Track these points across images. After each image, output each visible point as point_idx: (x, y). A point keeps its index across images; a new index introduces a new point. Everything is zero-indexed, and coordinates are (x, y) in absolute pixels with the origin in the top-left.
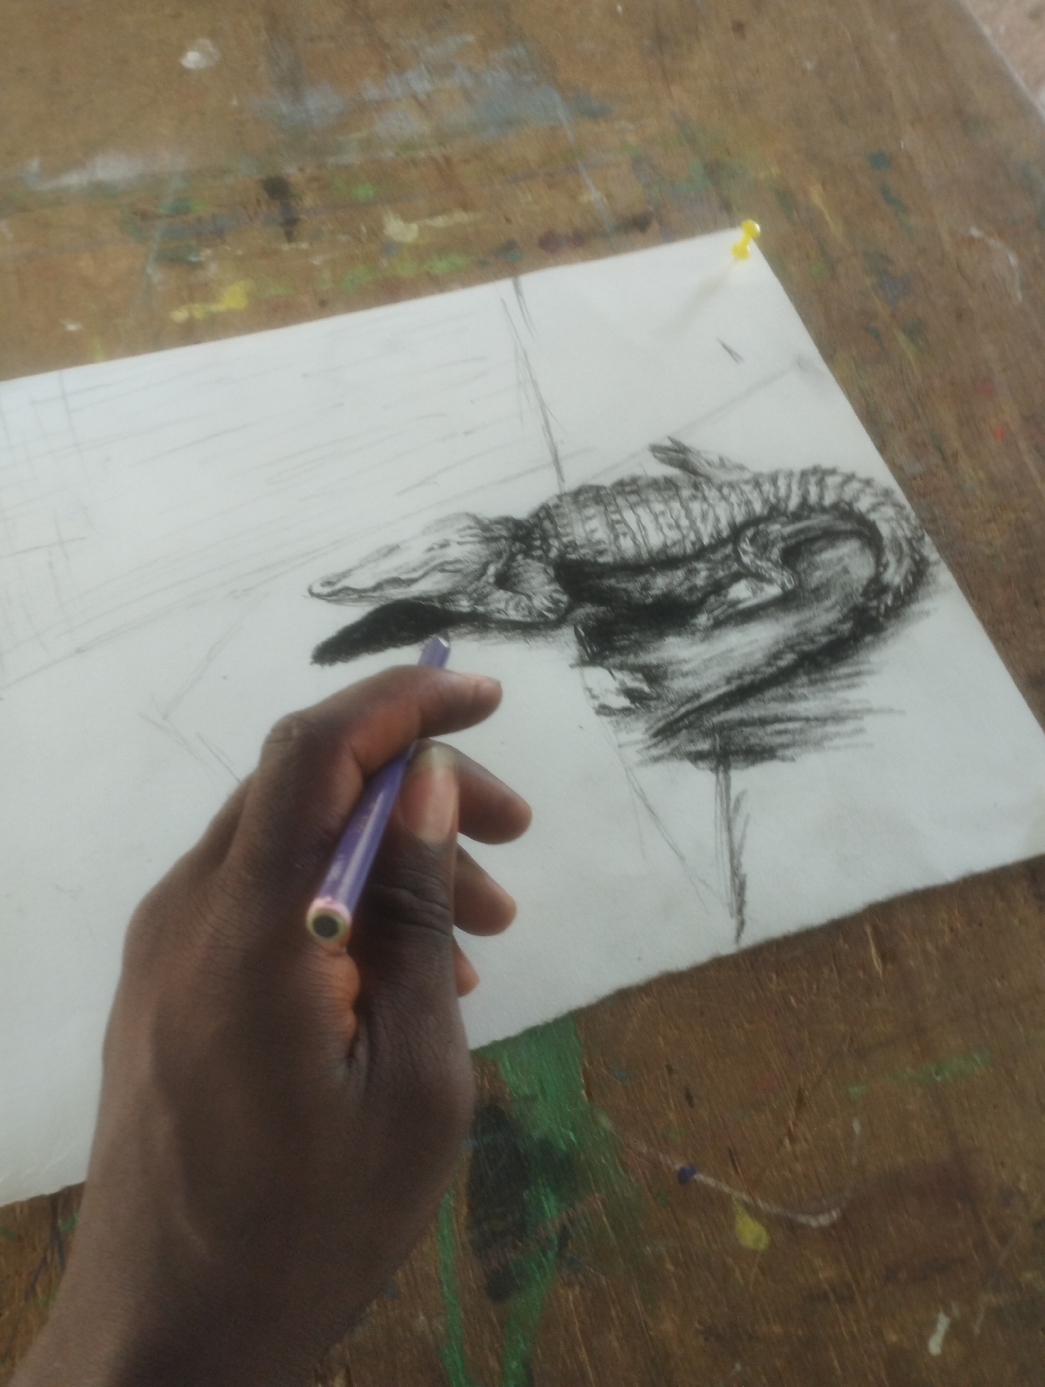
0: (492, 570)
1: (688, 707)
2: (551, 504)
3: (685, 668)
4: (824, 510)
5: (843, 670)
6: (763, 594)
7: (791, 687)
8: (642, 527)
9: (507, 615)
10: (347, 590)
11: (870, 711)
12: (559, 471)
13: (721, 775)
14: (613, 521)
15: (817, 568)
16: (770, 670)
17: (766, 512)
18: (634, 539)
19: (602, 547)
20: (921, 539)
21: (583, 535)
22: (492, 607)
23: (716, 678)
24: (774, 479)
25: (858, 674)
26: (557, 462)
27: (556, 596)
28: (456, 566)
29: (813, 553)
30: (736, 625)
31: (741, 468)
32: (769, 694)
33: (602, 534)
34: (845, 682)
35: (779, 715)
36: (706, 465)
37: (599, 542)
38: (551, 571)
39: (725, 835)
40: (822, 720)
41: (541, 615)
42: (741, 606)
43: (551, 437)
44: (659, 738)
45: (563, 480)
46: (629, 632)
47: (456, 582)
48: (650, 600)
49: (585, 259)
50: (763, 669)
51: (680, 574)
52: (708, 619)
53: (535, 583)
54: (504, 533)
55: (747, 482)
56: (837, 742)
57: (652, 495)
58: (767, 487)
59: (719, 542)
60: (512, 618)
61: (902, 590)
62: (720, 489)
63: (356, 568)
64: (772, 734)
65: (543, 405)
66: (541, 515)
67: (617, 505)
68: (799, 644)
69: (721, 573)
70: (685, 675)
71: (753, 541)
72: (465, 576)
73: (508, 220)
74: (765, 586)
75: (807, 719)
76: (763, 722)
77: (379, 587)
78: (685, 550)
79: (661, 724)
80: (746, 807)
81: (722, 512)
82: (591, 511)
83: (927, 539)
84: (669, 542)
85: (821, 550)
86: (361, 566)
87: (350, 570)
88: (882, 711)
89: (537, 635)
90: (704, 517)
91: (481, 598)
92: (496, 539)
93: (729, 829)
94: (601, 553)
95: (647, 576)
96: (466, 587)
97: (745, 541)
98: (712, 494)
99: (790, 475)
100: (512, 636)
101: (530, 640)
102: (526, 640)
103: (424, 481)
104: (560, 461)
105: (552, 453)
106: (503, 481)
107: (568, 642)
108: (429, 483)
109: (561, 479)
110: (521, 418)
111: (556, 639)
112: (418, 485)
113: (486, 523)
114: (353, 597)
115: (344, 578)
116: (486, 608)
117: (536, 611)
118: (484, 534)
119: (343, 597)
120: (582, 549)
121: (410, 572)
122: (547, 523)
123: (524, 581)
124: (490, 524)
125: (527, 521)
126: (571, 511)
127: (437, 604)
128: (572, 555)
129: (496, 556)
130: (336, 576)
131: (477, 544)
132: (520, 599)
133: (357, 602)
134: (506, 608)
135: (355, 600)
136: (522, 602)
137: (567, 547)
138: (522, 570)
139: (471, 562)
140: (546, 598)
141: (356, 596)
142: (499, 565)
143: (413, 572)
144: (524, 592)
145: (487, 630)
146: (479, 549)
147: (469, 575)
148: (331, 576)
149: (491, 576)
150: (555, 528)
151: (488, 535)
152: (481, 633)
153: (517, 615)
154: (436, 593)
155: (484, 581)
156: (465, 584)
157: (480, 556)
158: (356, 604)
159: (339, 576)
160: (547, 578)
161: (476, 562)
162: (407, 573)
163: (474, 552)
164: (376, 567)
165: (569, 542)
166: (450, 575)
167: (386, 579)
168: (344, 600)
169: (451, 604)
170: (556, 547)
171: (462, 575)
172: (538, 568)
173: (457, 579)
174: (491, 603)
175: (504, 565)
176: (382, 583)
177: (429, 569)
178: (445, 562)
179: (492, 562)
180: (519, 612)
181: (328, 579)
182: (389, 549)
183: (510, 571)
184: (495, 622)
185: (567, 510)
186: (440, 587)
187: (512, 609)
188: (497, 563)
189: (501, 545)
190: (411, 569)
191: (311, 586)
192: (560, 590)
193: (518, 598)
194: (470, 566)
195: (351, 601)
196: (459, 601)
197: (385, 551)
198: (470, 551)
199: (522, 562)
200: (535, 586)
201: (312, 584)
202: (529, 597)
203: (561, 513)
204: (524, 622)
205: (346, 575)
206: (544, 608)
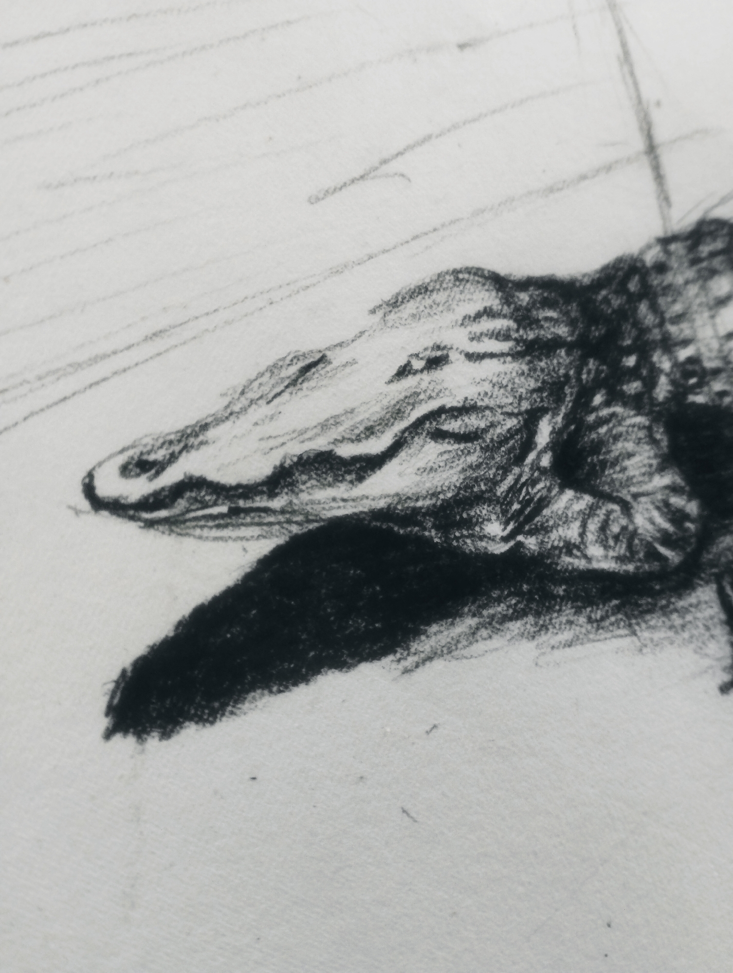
0: (544, 433)
9: (585, 557)
10: (194, 486)
12: (658, 174)
22: (555, 537)
26: (652, 150)
27: (677, 501)
28: (466, 419)
41: (652, 555)
45: (667, 201)
47: (471, 467)
53: (633, 467)
54: (562, 331)
60: (595, 565)
66: (632, 287)
72: (491, 449)
82: (723, 285)
86: (229, 415)
87: (205, 427)
91: (529, 513)
92: (547, 347)
96: (495, 483)
100: (603, 619)
101: (638, 624)
102: (630, 625)
103: (376, 169)
104: (659, 151)
105: (641, 129)
106: (551, 190)
107: (710, 623)
108: (387, 176)
109: (665, 199)
110: (574, 27)
111: (689, 617)
112: (362, 177)
113: (524, 304)
114: (215, 510)
115: (186, 448)
116: (542, 542)
117: (642, 544)
118: (521, 332)
119: (188, 511)
120: (714, 379)
121: (359, 435)
122: (643, 308)
123: (614, 464)
124: (533, 304)
125: (606, 300)
126: (687, 282)
127: (433, 533)
128: (697, 394)
129: (550, 395)
130: (163, 444)
131: (509, 359)
132: (609, 513)
133: (226, 526)
134: (582, 538)
135: (221, 521)
136: (613, 521)
137: (687, 375)
138: (606, 433)
139: (499, 411)
140: (658, 508)
141: (224, 509)
142: (559, 419)
143: (367, 437)
144: (615, 494)
145: (550, 603)
146: (514, 374)
147: (499, 448)
148: (148, 440)
149: (544, 451)
150: (661, 324)
151: (531, 336)
152: (538, 614)
153: (606, 557)
154: (428, 502)
155: (532, 464)
156: (492, 472)
157: (517, 395)
158: (225, 533)
159: (171, 442)
160: (656, 456)
161: (509, 409)
162: (352, 441)
163: (504, 383)
164: (272, 418)
165: (691, 360)
166: (456, 446)
167: (300, 457)
168: (190, 520)
169: (465, 532)
170: (667, 375)
171: (482, 448)
172: (636, 429)
173: (473, 459)
174: (552, 527)
175: (569, 418)
176: (291, 467)
177: (406, 429)
178: (442, 410)
179: (543, 411)
180: (610, 547)
181: (142, 454)
182: (301, 364)
183: (583, 437)
184: (564, 581)
185: (680, 280)
186: (435, 482)
187: (596, 541)
188: (555, 414)
189: (559, 363)
190: (362, 428)
191: (90, 475)
192: (683, 484)
193: (604, 511)
194: (499, 423)
195: (211, 524)
196: (482, 523)
197: (294, 369)
198: (495, 380)
199: (605, 412)
200: (634, 476)
201: (94, 469)
202: (626, 508)
203: (669, 286)
204: (622, 575)
205: (192, 440)
206: (658, 535)
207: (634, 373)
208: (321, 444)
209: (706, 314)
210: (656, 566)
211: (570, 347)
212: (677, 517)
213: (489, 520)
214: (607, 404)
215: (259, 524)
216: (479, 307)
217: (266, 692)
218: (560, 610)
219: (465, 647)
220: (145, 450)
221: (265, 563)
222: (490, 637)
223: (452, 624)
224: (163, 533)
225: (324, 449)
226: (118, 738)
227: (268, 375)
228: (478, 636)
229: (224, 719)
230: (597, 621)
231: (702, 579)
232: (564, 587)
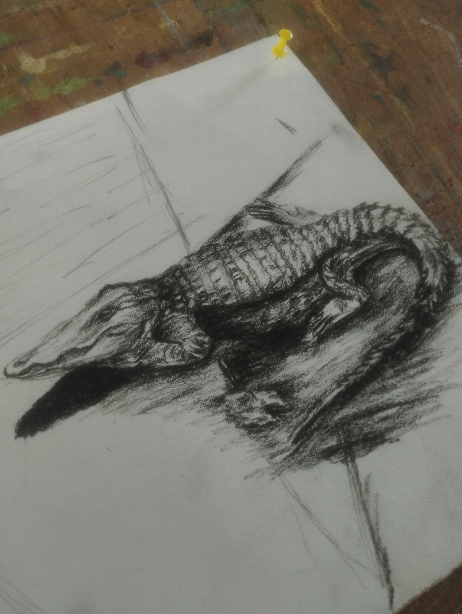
0: (148, 327)
1: (315, 411)
2: (182, 264)
3: (306, 379)
4: (375, 236)
5: (416, 359)
6: (348, 309)
7: (383, 380)
8: (253, 272)
9: (166, 362)
10: (35, 366)
11: (441, 388)
12: (184, 236)
13: (350, 465)
14: (230, 269)
15: (381, 282)
16: (366, 369)
17: (336, 244)
18: (248, 281)
19: (227, 292)
20: (446, 248)
21: (211, 285)
22: (154, 358)
23: (329, 383)
24: (336, 218)
25: (426, 360)
26: (180, 229)
27: (200, 338)
28: (119, 329)
29: (375, 271)
30: (334, 337)
31: (312, 213)
32: (369, 389)
33: (224, 282)
34: (419, 369)
35: (381, 405)
36: (288, 216)
37: (223, 289)
38: (192, 319)
39: (363, 518)
40: (411, 403)
41: (191, 357)
42: (335, 321)
43: (173, 210)
44: (299, 443)
45: (188, 244)
46: (260, 359)
47: (122, 342)
48: (269, 329)
49: (172, 70)
50: (361, 369)
51: (286, 303)
52: (314, 337)
53: (182, 331)
54: (152, 294)
55: (318, 223)
56: (425, 419)
57: (255, 245)
58: (332, 225)
59: (309, 273)
60: (170, 364)
61: (441, 289)
62: (300, 232)
63: (40, 346)
64: (378, 422)
65: (162, 187)
66: (177, 274)
67: (231, 257)
68: (381, 344)
69: (315, 298)
70: (307, 385)
71: (332, 268)
73: (112, 48)
74: (347, 301)
75: (400, 404)
76: (370, 413)
77: (61, 358)
78: (286, 285)
79: (297, 431)
80: (373, 489)
81: (305, 249)
82: (213, 265)
83: (450, 248)
84: (274, 280)
85: (380, 267)
86: (44, 343)
87: (36, 349)
88: (450, 387)
89: (192, 375)
90: (294, 255)
91: (144, 353)
92: (148, 300)
93: (366, 510)
94: (227, 297)
95: (264, 310)
96: (131, 346)
97: (326, 269)
98: (295, 236)
99: (347, 213)
100: (173, 380)
101: (187, 380)
102: (184, 381)
103: (83, 263)
104: (183, 229)
105: (176, 224)
106: (144, 252)
107: (216, 375)
108: (87, 264)
109: (187, 243)
110: (148, 199)
111: (207, 375)
112: (79, 266)
113: (137, 289)
114: (42, 371)
115: (32, 356)
116: (149, 360)
117: (187, 355)
118: (137, 298)
119: (34, 373)
120: (212, 296)
121: (84, 341)
122: (182, 280)
123: (174, 332)
124: (140, 289)
125: (168, 281)
126: (198, 268)
127: (110, 364)
128: (206, 302)
129: (149, 314)
130: (25, 356)
131: (133, 307)
132: (174, 347)
133: (45, 375)
134: (164, 357)
135: (44, 374)
136: (176, 349)
137: (201, 297)
138: (171, 322)
139: (131, 323)
140: (193, 342)
141: (44, 370)
142: (153, 322)
143: (87, 341)
144: (176, 341)
145: (153, 378)
146: (135, 311)
147: (131, 335)
148: (21, 356)
149: (148, 332)
150: (190, 283)
151: (140, 298)
152: (149, 383)
153: (174, 361)
154: (108, 356)
155: (144, 338)
156: (129, 343)
157: (137, 317)
158: (45, 377)
159: (27, 355)
160: (191, 326)
161: (134, 322)
162: (82, 343)
163: (132, 315)
164: (56, 342)
165: (202, 292)
166: (116, 337)
167: (66, 351)
168: (34, 375)
169: (121, 362)
170: (193, 299)
171: (125, 336)
172: (182, 319)
173: (122, 340)
174: (153, 355)
175: (156, 321)
176: (63, 354)
177: (99, 336)
178: (111, 328)
179: (147, 320)
180: (175, 358)
181: (19, 360)
182: (64, 324)
183: (162, 325)
184: (158, 371)
185: (196, 267)
186: (110, 349)
187: (170, 357)
188: (151, 320)
189: (151, 304)
190: (85, 338)
191: (5, 369)
192: (202, 332)
193: (172, 346)
194: (131, 327)
195: (41, 375)
196: (127, 358)
197: (62, 327)
198: (128, 315)
199: (170, 316)
200: (183, 334)
201: (6, 367)
202: (180, 344)
203: (192, 271)
204: (180, 366)
205: (33, 353)
206: (193, 351)
207: (181, 301)
208: (72, 346)
209: (207, 276)
210: (193, 361)
211: (155, 299)
212: (201, 344)
213: (130, 357)
214: (171, 313)
215: (55, 373)
216: (121, 294)
217: (61, 420)
218: (157, 380)
219: (124, 397)
220: (20, 359)
221: (58, 384)
222: (132, 392)
223: (119, 391)
224: (27, 380)
225: (73, 347)
226: (19, 439)
227: (54, 330)
228: (128, 393)
229: (49, 429)
230: (171, 381)
231: (212, 362)
232: (158, 373)
